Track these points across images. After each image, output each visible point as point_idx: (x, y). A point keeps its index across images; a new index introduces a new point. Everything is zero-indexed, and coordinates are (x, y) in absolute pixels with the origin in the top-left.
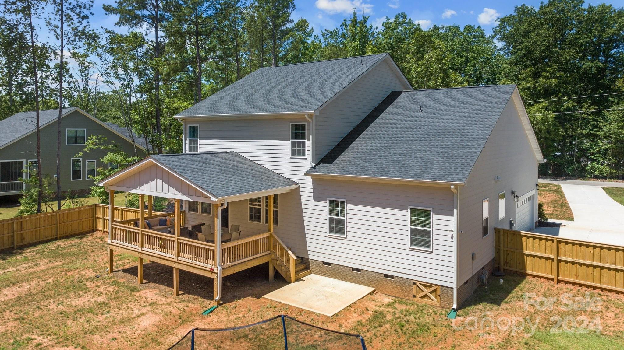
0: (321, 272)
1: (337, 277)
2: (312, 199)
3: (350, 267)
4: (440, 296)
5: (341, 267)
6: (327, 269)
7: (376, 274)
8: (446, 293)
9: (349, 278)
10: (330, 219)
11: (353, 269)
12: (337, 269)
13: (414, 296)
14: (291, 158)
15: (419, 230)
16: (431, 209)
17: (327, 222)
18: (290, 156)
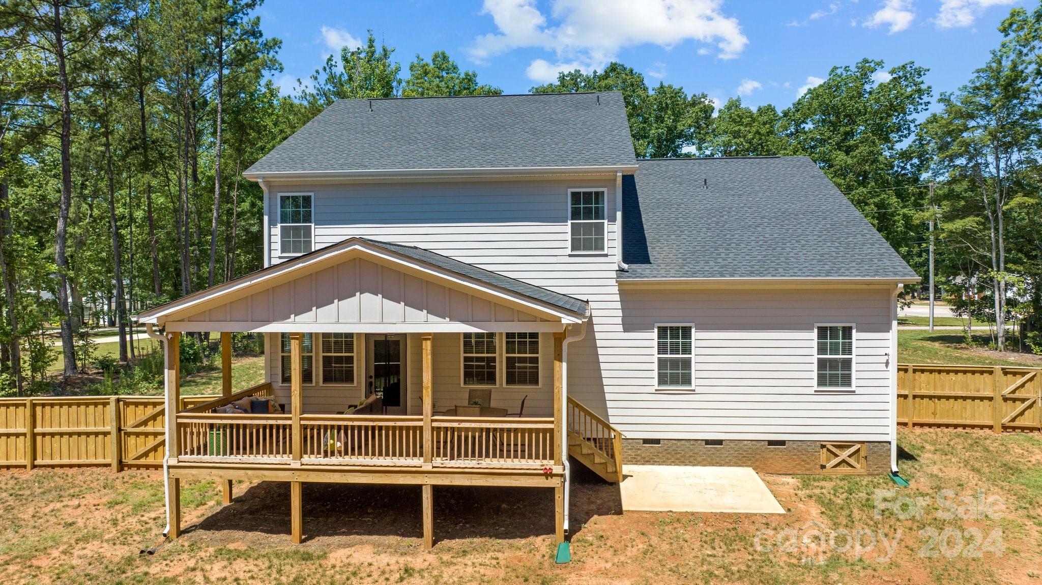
0: (639, 458)
1: (673, 462)
2: (621, 328)
3: (702, 440)
4: (866, 458)
5: (683, 442)
6: (652, 450)
7: (754, 442)
8: (875, 453)
9: (699, 459)
10: (660, 360)
11: (708, 442)
12: (674, 447)
13: (823, 467)
14: (570, 256)
15: (830, 360)
16: (854, 325)
17: (655, 366)
18: (569, 251)
